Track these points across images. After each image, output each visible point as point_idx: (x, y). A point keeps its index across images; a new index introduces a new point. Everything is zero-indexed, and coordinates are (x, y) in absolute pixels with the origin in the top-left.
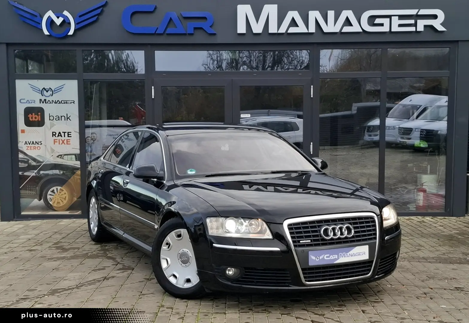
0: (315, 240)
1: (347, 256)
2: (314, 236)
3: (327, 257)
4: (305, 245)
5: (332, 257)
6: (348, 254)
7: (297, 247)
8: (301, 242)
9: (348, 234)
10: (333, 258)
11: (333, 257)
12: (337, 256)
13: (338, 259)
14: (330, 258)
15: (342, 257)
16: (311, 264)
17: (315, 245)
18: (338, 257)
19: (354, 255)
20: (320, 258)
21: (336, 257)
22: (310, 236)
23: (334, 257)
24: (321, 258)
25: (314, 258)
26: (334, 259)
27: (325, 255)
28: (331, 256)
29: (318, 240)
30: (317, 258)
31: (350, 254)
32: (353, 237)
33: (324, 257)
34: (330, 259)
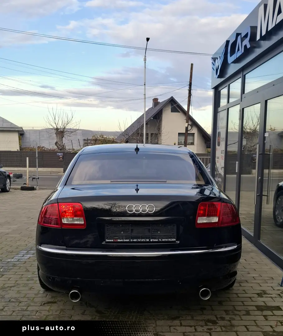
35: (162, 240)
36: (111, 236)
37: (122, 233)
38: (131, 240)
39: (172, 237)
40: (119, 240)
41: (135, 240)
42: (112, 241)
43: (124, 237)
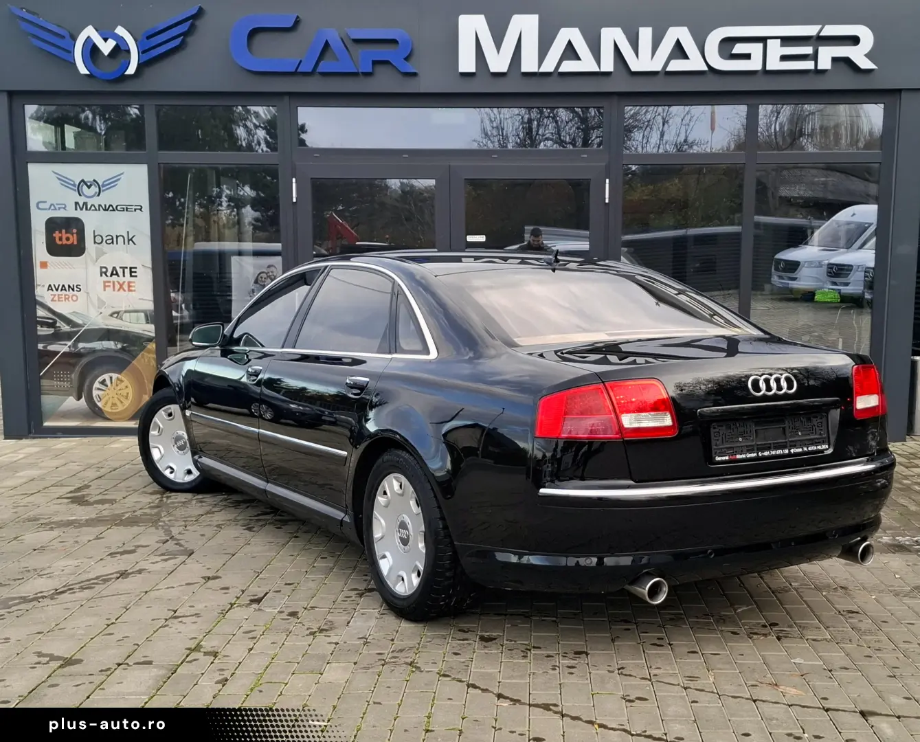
35: (807, 448)
36: (721, 449)
37: (740, 439)
38: (760, 454)
39: (820, 441)
40: (739, 457)
41: (766, 454)
42: (727, 458)
43: (746, 449)
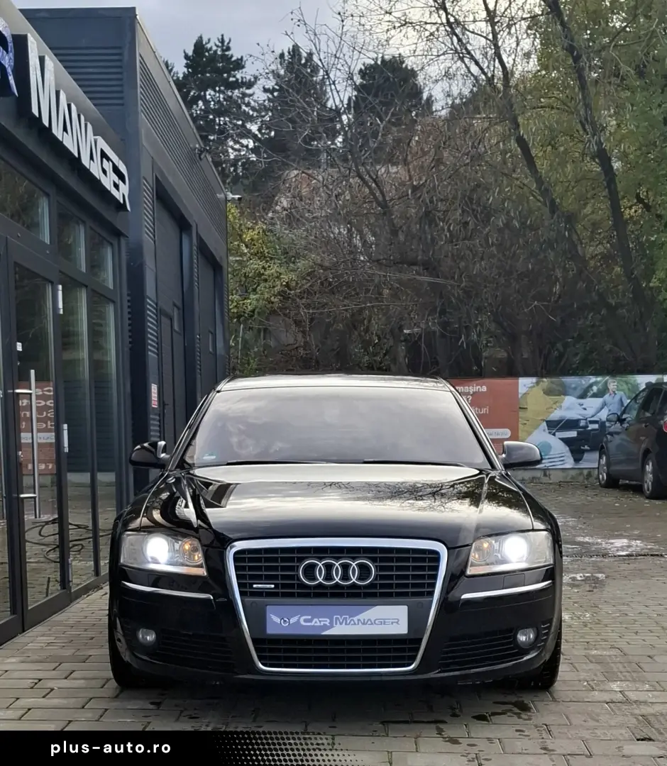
0: (284, 586)
1: (352, 622)
2: (284, 577)
3: (306, 621)
4: (262, 592)
5: (316, 622)
6: (355, 619)
7: (247, 595)
8: (255, 586)
9: (360, 579)
10: (318, 624)
11: (320, 621)
12: (328, 620)
13: (331, 626)
14: (313, 624)
15: (341, 624)
16: (271, 630)
17: (285, 595)
18: (331, 623)
19: (369, 622)
20: (291, 620)
21: (327, 623)
22: (275, 577)
23: (322, 623)
24: (293, 620)
25: (277, 620)
26: (320, 626)
27: (300, 617)
28: (316, 620)
29: (292, 586)
30: (285, 621)
31: (359, 620)
32: (372, 585)
33: (299, 620)
34: (313, 626)
